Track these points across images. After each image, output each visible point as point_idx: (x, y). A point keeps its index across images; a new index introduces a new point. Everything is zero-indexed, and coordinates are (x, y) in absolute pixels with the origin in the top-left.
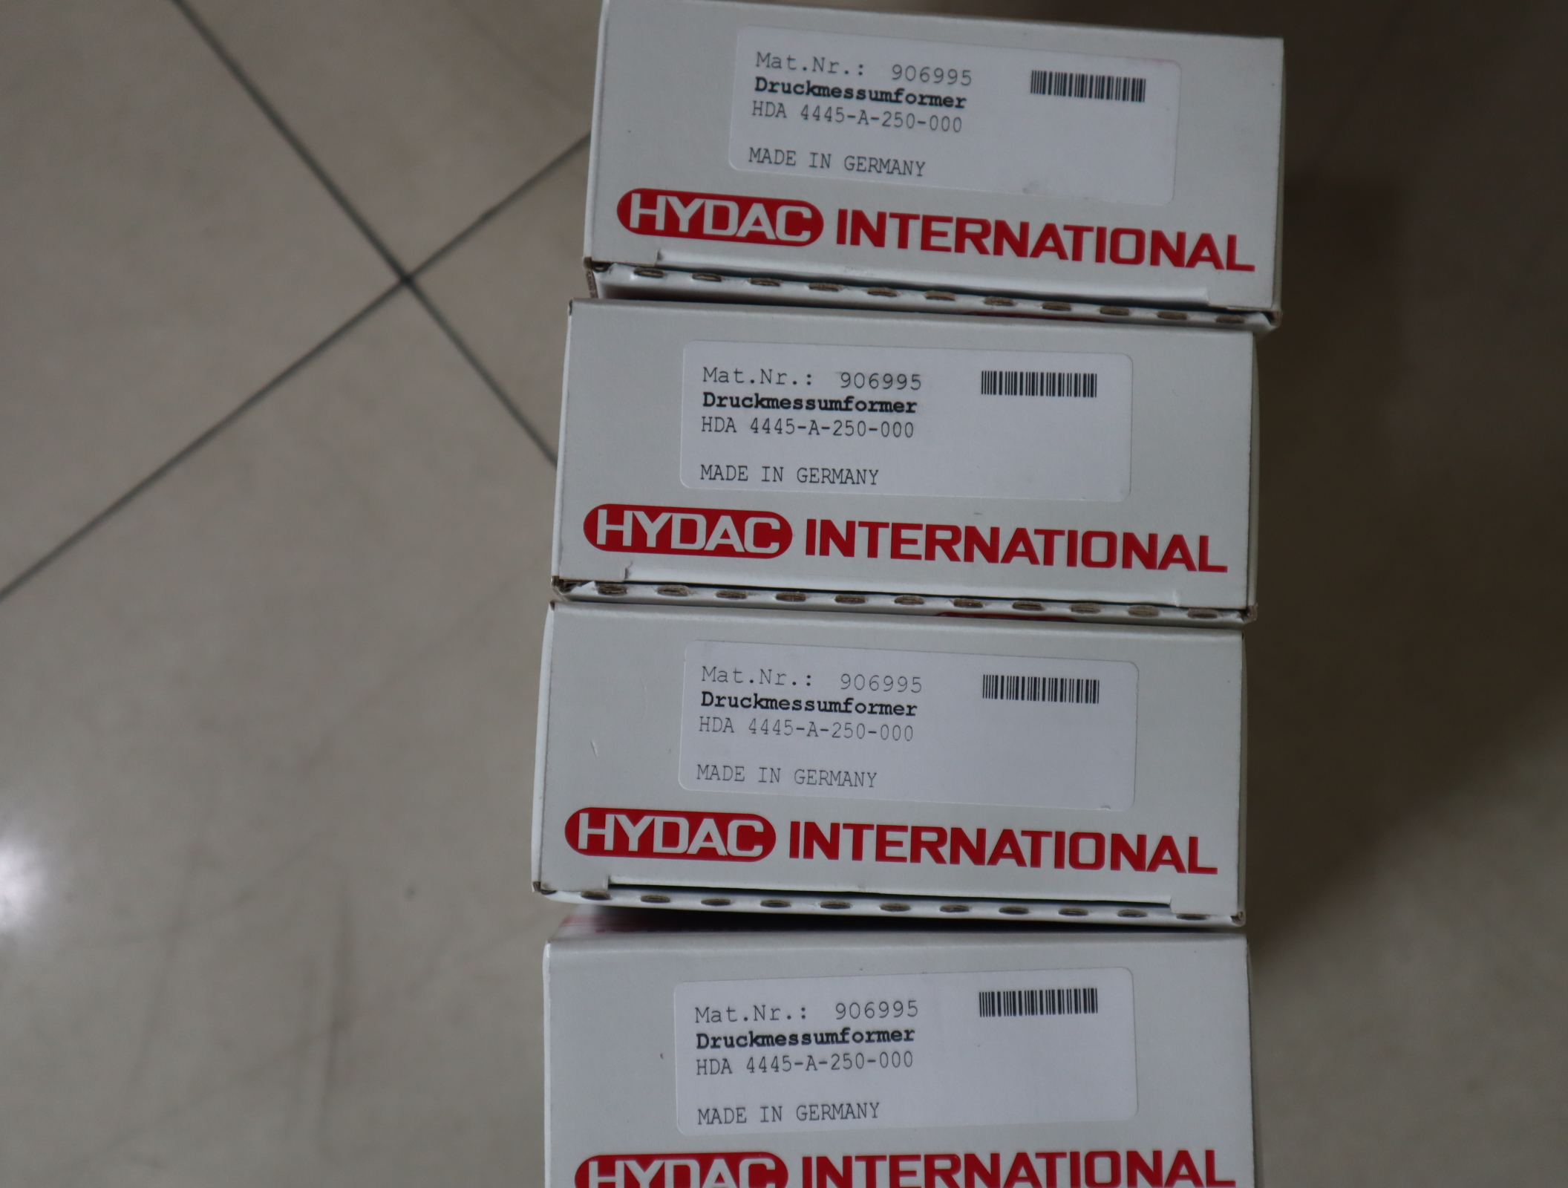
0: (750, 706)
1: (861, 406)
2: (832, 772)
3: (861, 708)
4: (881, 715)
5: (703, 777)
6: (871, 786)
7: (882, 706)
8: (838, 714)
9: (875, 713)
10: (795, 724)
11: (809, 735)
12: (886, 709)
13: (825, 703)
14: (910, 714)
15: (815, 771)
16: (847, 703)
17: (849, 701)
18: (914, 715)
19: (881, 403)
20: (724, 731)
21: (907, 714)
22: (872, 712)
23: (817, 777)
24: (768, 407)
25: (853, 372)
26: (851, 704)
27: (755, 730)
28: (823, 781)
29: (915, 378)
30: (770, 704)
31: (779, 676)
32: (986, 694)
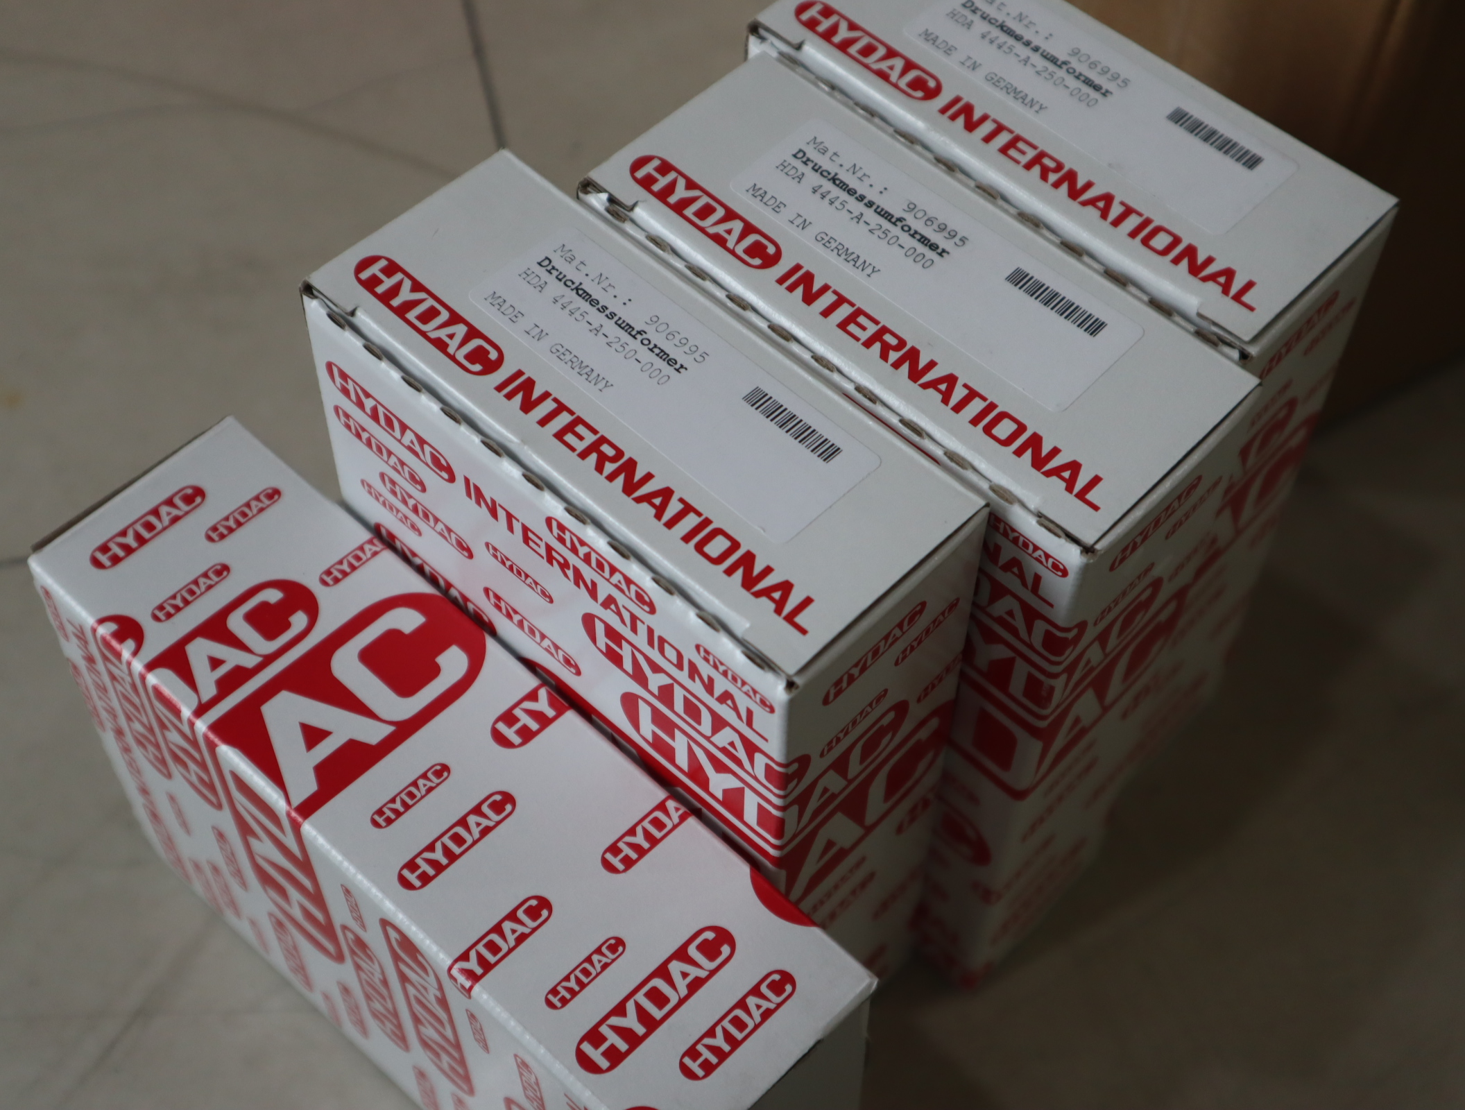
0: (569, 287)
1: (907, 229)
2: (582, 362)
3: (646, 342)
4: (656, 357)
5: (490, 300)
6: (601, 390)
7: (662, 351)
8: (626, 334)
9: (653, 352)
10: (587, 318)
11: (591, 331)
12: (663, 355)
13: (624, 321)
14: (677, 370)
15: (571, 353)
16: (639, 332)
17: (642, 333)
18: (680, 372)
19: (923, 237)
20: (535, 287)
21: (675, 369)
22: (651, 350)
23: (568, 357)
24: (838, 185)
25: (920, 206)
26: (641, 334)
27: (557, 301)
28: (570, 363)
29: (963, 240)
30: (586, 296)
31: (610, 285)
32: (747, 398)
